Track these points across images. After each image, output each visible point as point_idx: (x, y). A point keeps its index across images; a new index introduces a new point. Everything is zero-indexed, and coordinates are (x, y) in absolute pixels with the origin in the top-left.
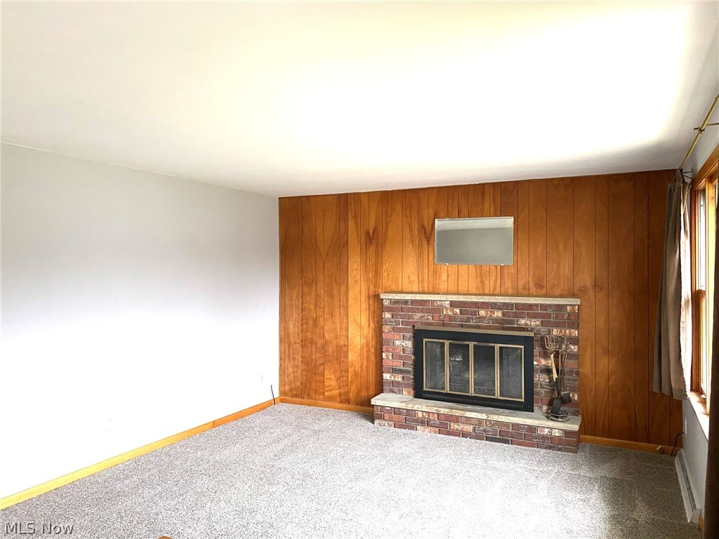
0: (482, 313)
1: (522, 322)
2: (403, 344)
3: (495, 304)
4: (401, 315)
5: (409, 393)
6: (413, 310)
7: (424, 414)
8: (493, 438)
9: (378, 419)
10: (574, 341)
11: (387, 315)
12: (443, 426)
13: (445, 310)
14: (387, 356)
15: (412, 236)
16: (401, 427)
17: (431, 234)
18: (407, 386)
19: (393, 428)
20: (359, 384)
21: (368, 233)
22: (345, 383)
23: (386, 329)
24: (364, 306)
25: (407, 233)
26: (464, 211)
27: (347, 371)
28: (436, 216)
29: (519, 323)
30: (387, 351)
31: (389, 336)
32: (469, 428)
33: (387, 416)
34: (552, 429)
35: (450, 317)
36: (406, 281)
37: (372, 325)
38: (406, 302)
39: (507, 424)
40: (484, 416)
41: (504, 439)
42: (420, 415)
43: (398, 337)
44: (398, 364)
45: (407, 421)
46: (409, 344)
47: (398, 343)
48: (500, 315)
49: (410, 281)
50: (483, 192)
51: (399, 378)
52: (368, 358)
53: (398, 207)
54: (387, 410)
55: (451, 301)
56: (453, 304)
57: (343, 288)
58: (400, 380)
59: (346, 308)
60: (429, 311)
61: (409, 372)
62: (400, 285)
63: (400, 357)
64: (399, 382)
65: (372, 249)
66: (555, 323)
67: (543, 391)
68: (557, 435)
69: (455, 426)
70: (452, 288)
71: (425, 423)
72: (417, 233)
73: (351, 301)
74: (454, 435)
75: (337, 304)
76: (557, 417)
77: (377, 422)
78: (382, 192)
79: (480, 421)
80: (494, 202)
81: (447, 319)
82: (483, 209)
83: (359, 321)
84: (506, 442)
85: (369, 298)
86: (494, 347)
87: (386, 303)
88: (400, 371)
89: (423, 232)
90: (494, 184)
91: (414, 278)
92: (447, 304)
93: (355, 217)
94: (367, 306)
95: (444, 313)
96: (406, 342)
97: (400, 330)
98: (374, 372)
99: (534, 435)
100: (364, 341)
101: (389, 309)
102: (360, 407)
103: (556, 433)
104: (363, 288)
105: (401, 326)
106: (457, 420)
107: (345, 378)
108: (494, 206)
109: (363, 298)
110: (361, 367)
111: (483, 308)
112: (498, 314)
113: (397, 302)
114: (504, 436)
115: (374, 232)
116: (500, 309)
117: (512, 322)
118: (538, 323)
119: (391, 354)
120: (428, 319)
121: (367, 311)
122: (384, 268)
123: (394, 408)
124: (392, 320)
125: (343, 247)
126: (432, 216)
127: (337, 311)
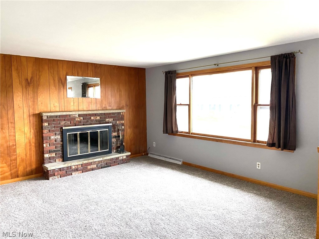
0: (92, 118)
1: (107, 120)
2: (55, 137)
3: (97, 114)
4: (54, 123)
5: (59, 160)
6: (61, 120)
7: (76, 166)
8: (104, 167)
9: (51, 176)
10: (123, 125)
11: (46, 124)
12: (84, 169)
13: (76, 118)
14: (47, 146)
15: (54, 83)
16: (64, 176)
17: (65, 83)
18: (58, 157)
19: (60, 178)
20: (25, 165)
21: (27, 80)
22: (14, 167)
23: (45, 131)
24: (27, 121)
25: (52, 81)
26: (80, 73)
27: (16, 159)
28: (67, 75)
29: (106, 120)
30: (46, 143)
31: (47, 135)
32: (95, 166)
33: (56, 174)
34: (123, 156)
35: (78, 121)
36: (52, 105)
37: (32, 131)
38: (57, 116)
39: (108, 160)
40: (101, 159)
41: (108, 166)
42: (73, 167)
43: (53, 135)
44: (53, 148)
45: (67, 172)
46: (59, 137)
47: (52, 137)
48: (99, 118)
49: (55, 106)
50: (88, 67)
51: (53, 155)
52: (30, 149)
53: (46, 68)
54: (56, 171)
55: (79, 114)
56: (79, 115)
57: (10, 112)
58: (54, 155)
59: (14, 123)
60: (68, 120)
61: (59, 150)
62: (49, 108)
63: (54, 144)
64: (53, 157)
65: (30, 89)
66: (117, 119)
67: (114, 144)
68: (125, 158)
69: (89, 167)
70: (76, 108)
71: (77, 170)
72: (57, 81)
73: (16, 119)
74: (89, 171)
75: (5, 122)
76: (124, 152)
77: (50, 178)
78: (36, 58)
79: (99, 162)
80: (92, 71)
81: (77, 122)
82: (88, 74)
83: (23, 130)
84: (109, 166)
85: (30, 116)
86: (98, 131)
87: (45, 118)
88: (54, 151)
89: (60, 82)
90: (92, 64)
91: (57, 104)
92: (77, 116)
93: (17, 69)
94: (29, 121)
95: (76, 120)
96: (58, 136)
97: (53, 131)
98: (35, 156)
99: (118, 160)
100: (27, 141)
101: (46, 121)
102: (28, 177)
103: (125, 157)
104: (25, 111)
105: (54, 129)
106: (90, 164)
107: (14, 164)
108: (92, 73)
109: (26, 116)
110: (26, 155)
111: (92, 116)
112: (98, 118)
113: (51, 117)
114: (108, 164)
115: (31, 80)
116: (99, 116)
117: (103, 121)
118: (112, 120)
119: (48, 144)
120: (68, 124)
121: (29, 124)
122: (39, 99)
123: (60, 168)
124: (49, 126)
125: (9, 87)
126: (65, 74)
127: (6, 126)
